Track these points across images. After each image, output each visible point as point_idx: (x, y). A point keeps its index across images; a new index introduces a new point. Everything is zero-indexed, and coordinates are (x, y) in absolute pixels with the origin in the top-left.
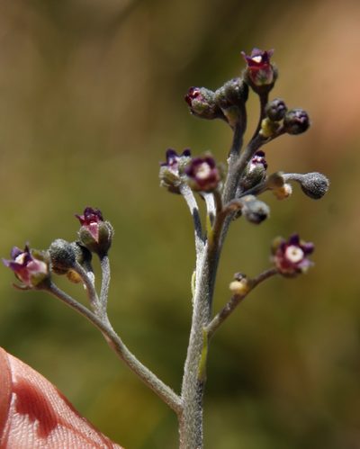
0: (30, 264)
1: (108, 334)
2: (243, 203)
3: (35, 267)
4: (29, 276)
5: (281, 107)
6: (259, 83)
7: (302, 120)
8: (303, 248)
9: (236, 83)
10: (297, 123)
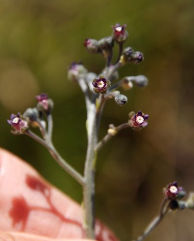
0: (20, 123)
1: (53, 151)
2: (115, 96)
3: (23, 124)
4: (20, 129)
5: (131, 51)
6: (119, 40)
7: (140, 57)
8: (143, 117)
9: (109, 40)
10: (138, 59)
